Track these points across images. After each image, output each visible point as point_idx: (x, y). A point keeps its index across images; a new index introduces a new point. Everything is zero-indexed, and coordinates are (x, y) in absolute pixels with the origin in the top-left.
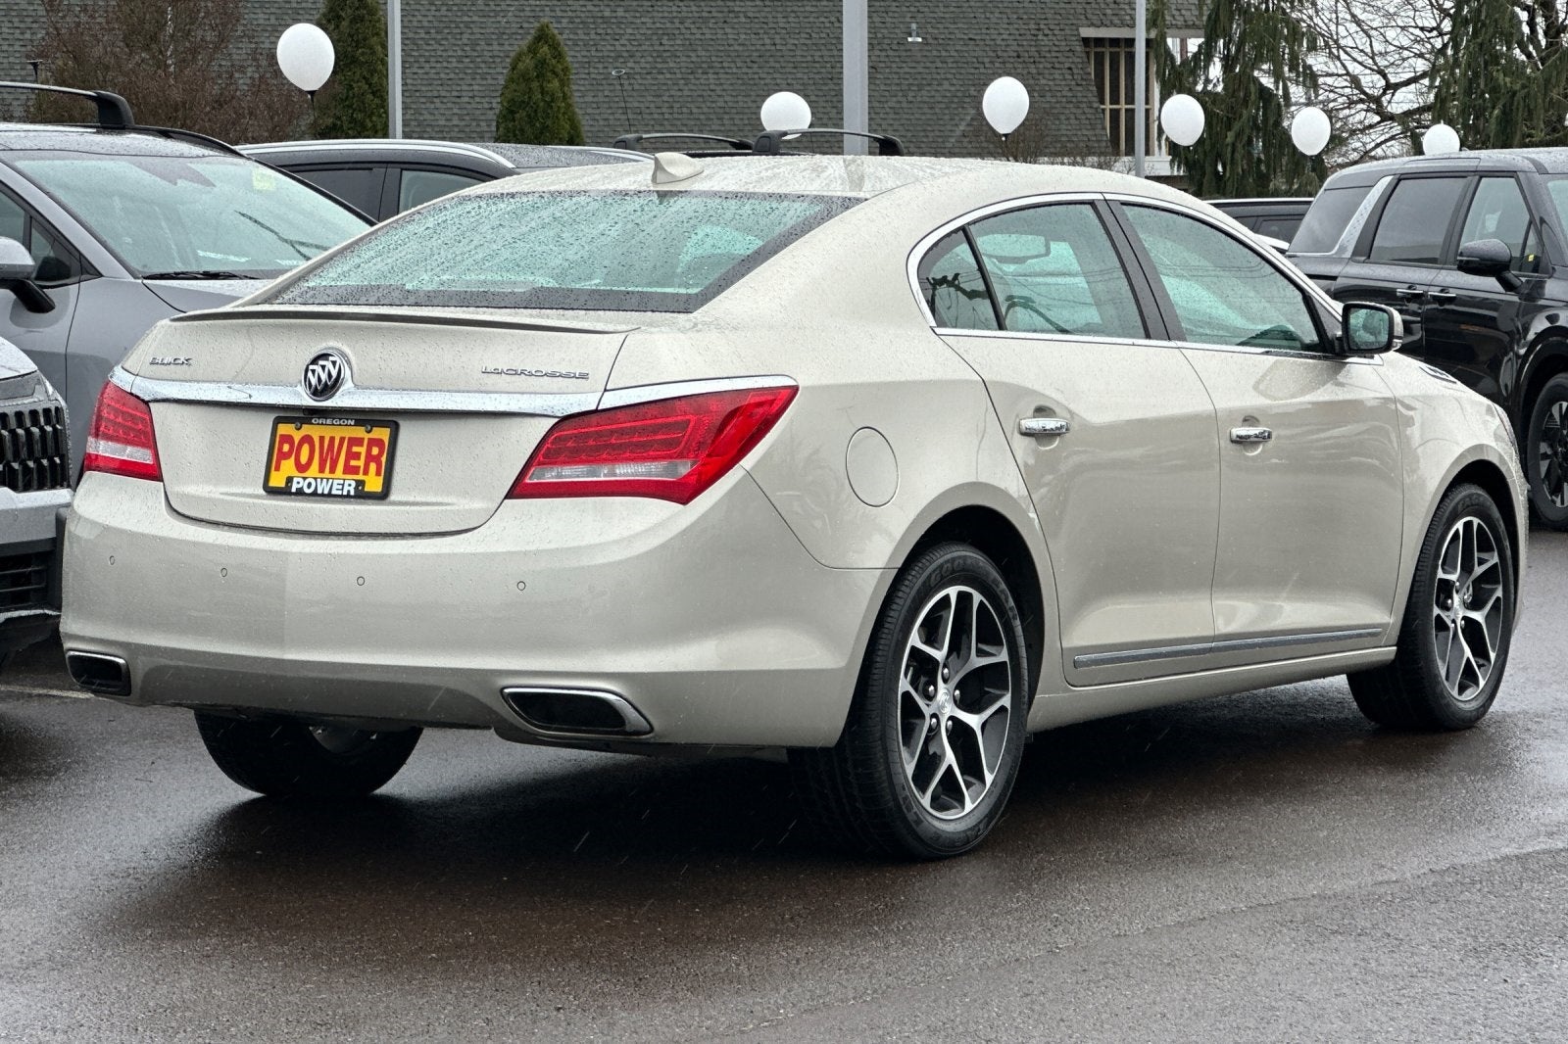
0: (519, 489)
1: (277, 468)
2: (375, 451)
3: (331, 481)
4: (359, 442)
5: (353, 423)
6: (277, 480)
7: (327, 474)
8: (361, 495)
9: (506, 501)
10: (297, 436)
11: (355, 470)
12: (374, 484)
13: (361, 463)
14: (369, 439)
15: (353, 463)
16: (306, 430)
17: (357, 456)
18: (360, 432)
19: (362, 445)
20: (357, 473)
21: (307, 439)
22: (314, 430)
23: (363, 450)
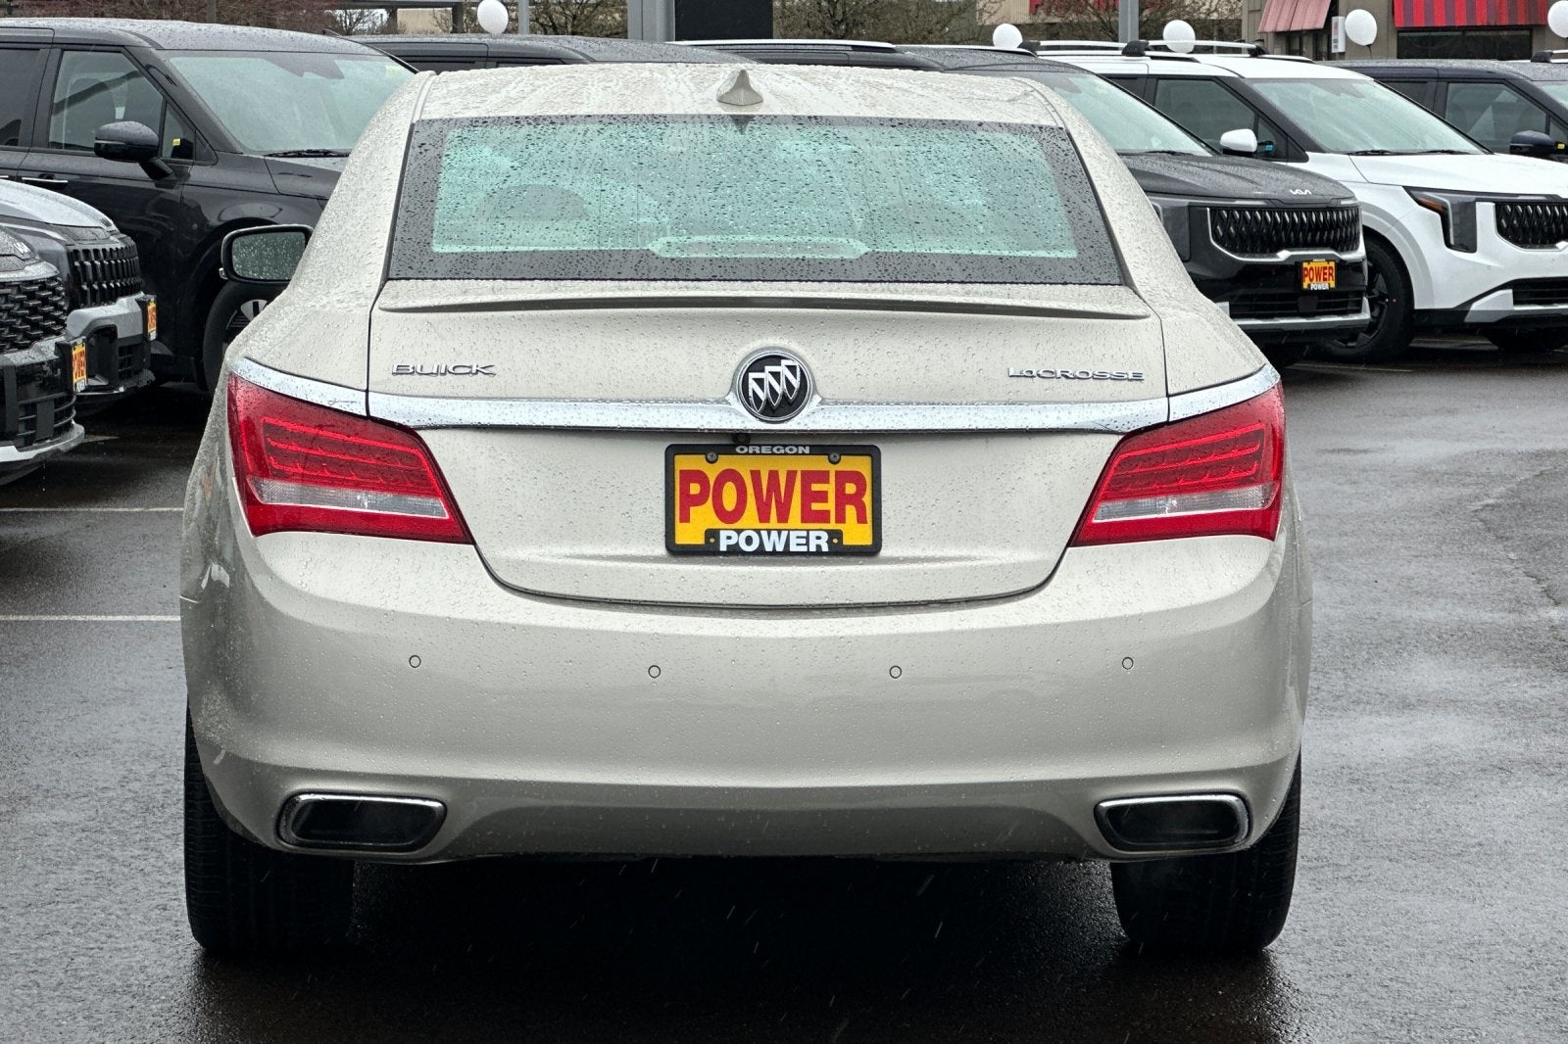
0: (1086, 534)
1: (685, 518)
2: (850, 489)
3: (784, 534)
4: (823, 477)
5: (807, 451)
6: (690, 534)
7: (774, 523)
8: (840, 551)
9: (1069, 549)
10: (712, 472)
11: (823, 517)
12: (856, 534)
13: (830, 506)
14: (838, 473)
15: (816, 506)
16: (725, 462)
17: (822, 497)
18: (820, 463)
19: (827, 481)
20: (827, 521)
21: (730, 475)
22: (742, 464)
23: (830, 488)
